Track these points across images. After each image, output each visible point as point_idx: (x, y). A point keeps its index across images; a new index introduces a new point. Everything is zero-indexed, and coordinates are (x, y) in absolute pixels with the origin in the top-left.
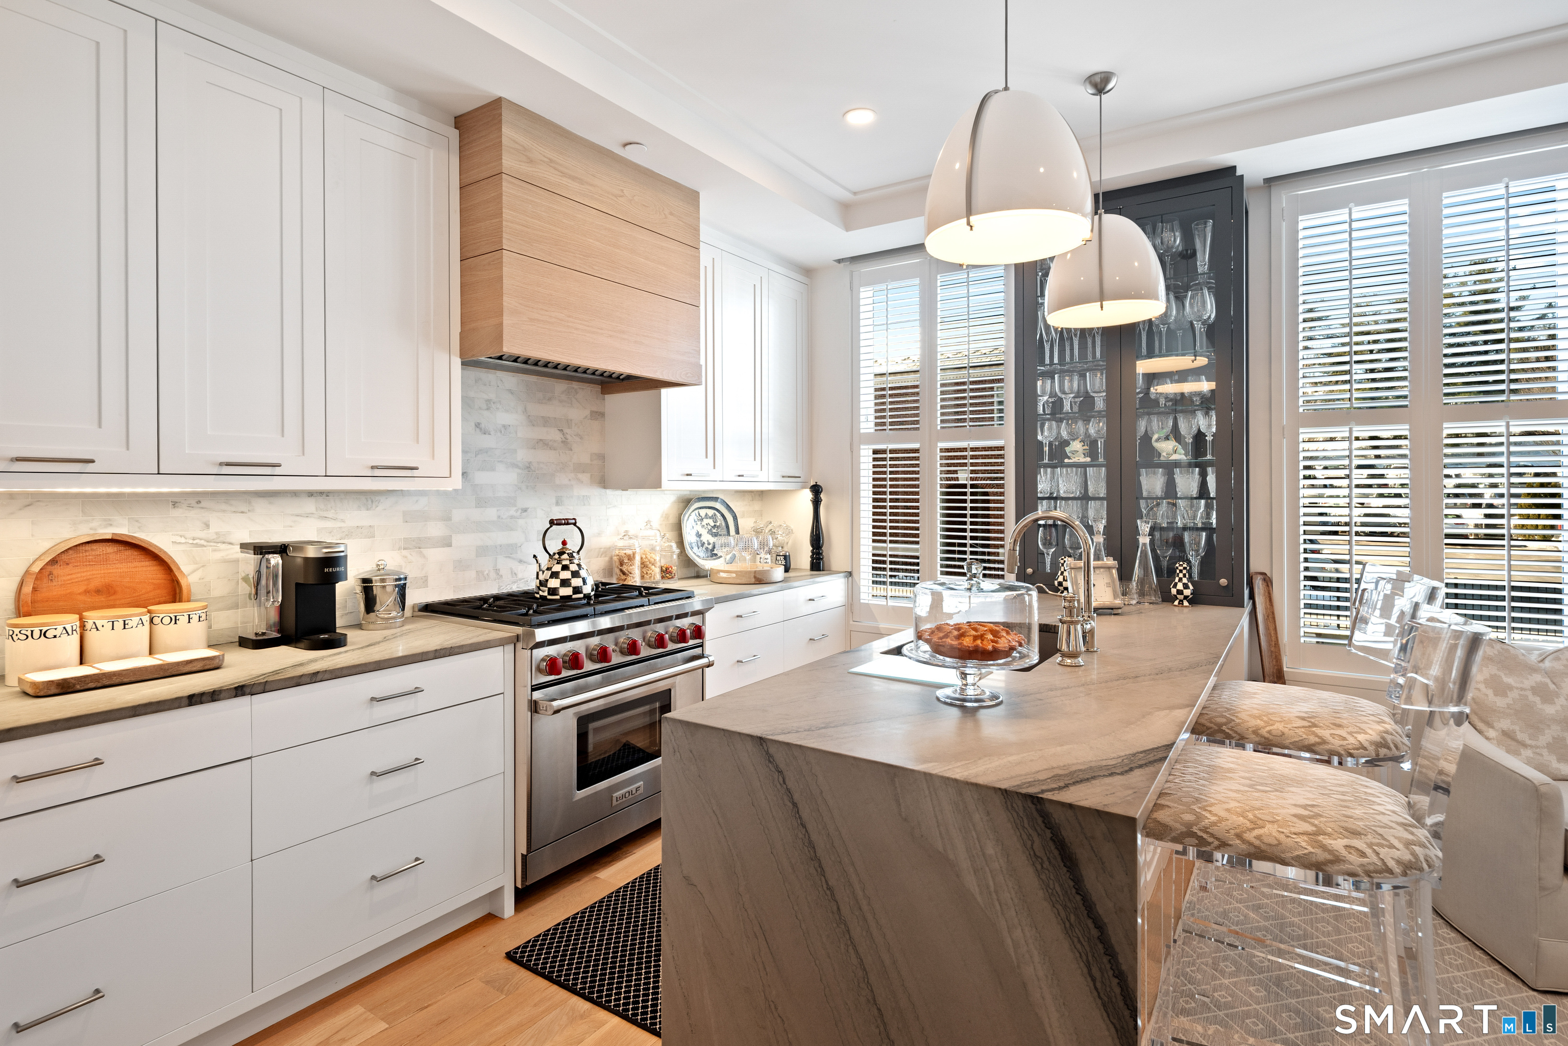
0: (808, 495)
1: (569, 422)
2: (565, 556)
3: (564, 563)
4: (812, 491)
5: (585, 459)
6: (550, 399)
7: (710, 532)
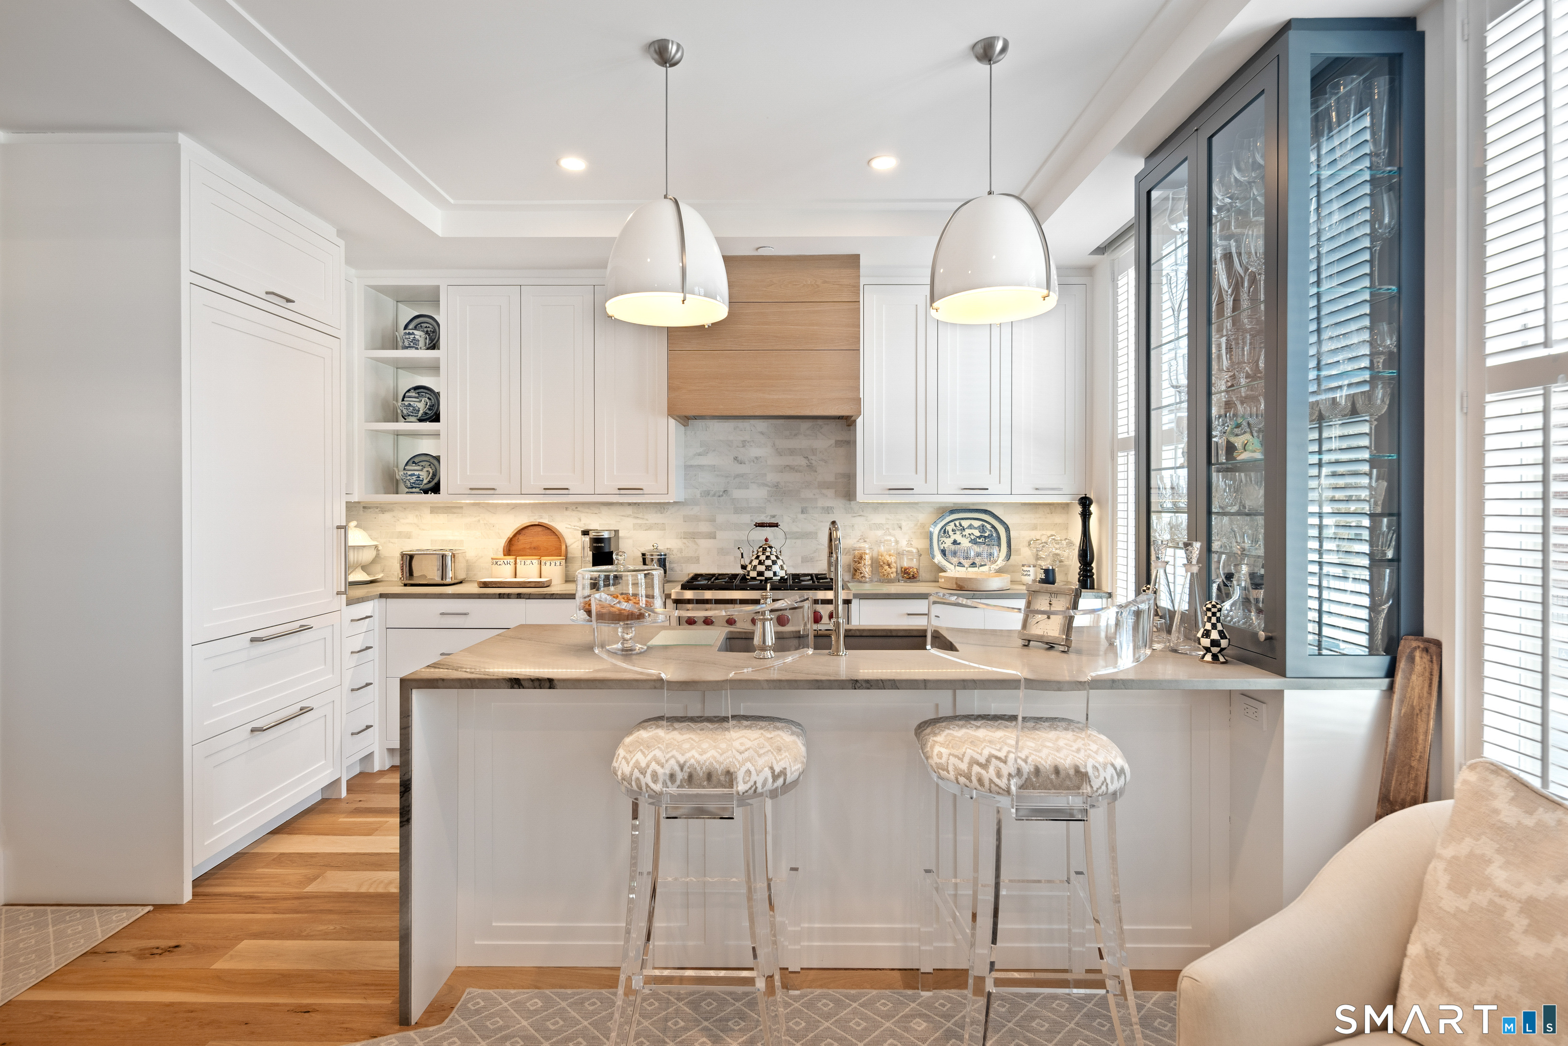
0: (1079, 509)
1: (814, 451)
2: (762, 549)
3: (759, 554)
4: (1080, 504)
6: (796, 435)
7: (974, 542)
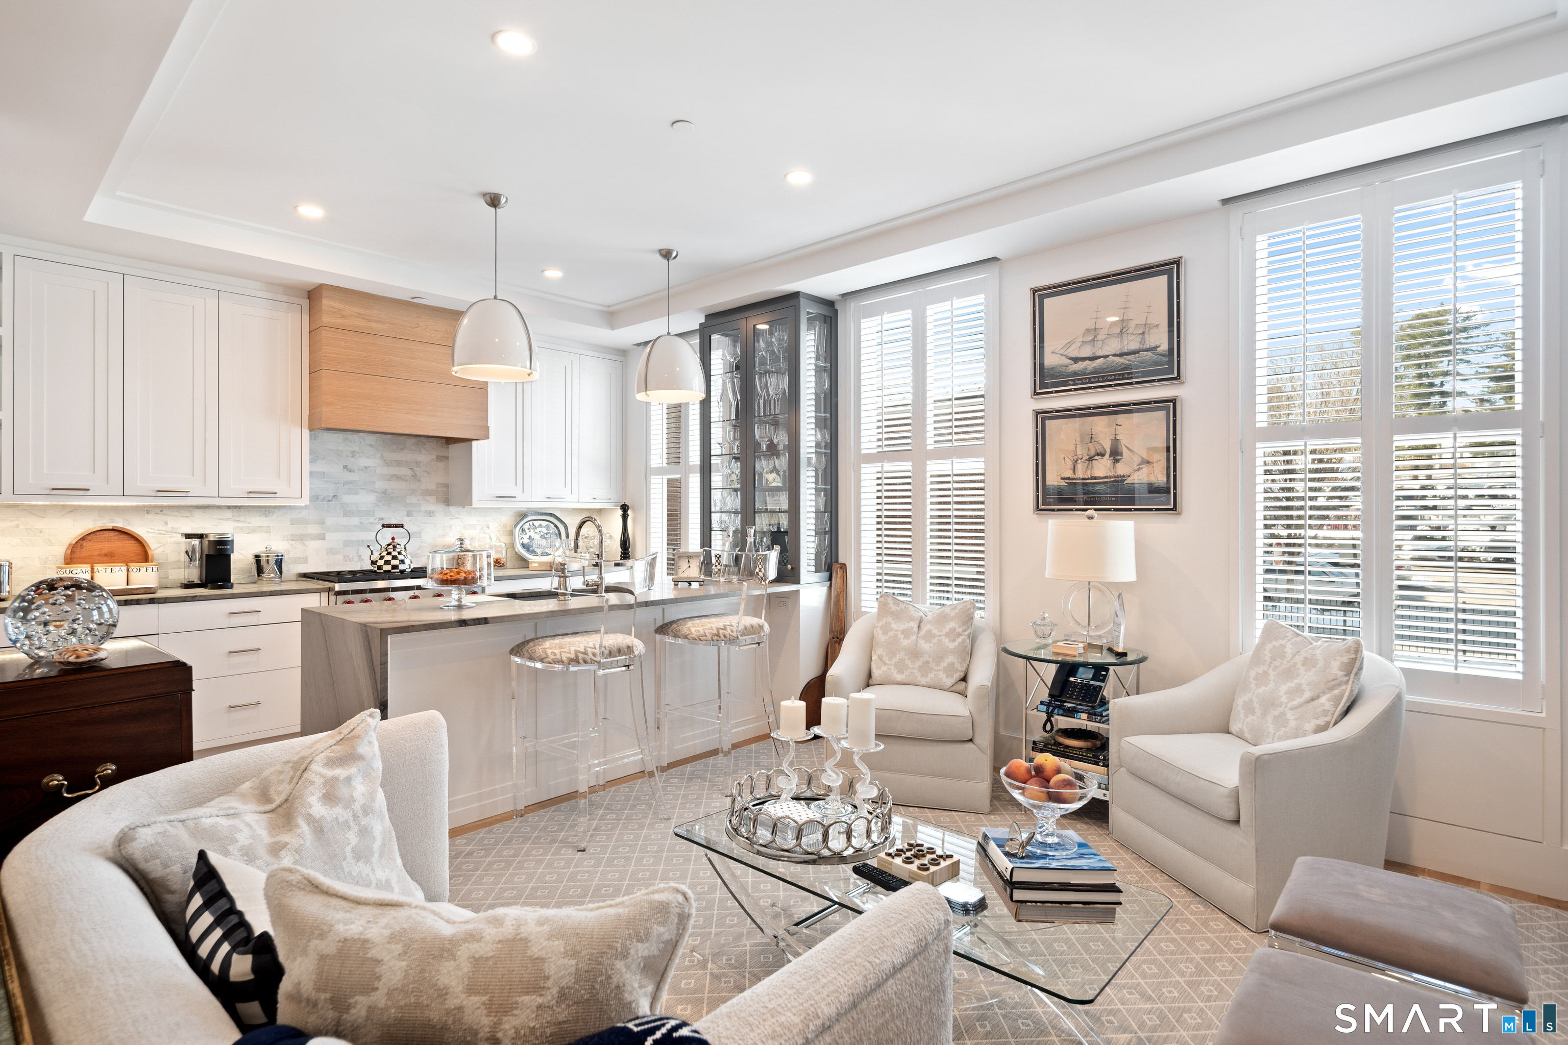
1: (418, 464)
2: (391, 547)
3: (389, 551)
4: (622, 510)
5: (433, 487)
6: (402, 449)
7: (543, 537)
